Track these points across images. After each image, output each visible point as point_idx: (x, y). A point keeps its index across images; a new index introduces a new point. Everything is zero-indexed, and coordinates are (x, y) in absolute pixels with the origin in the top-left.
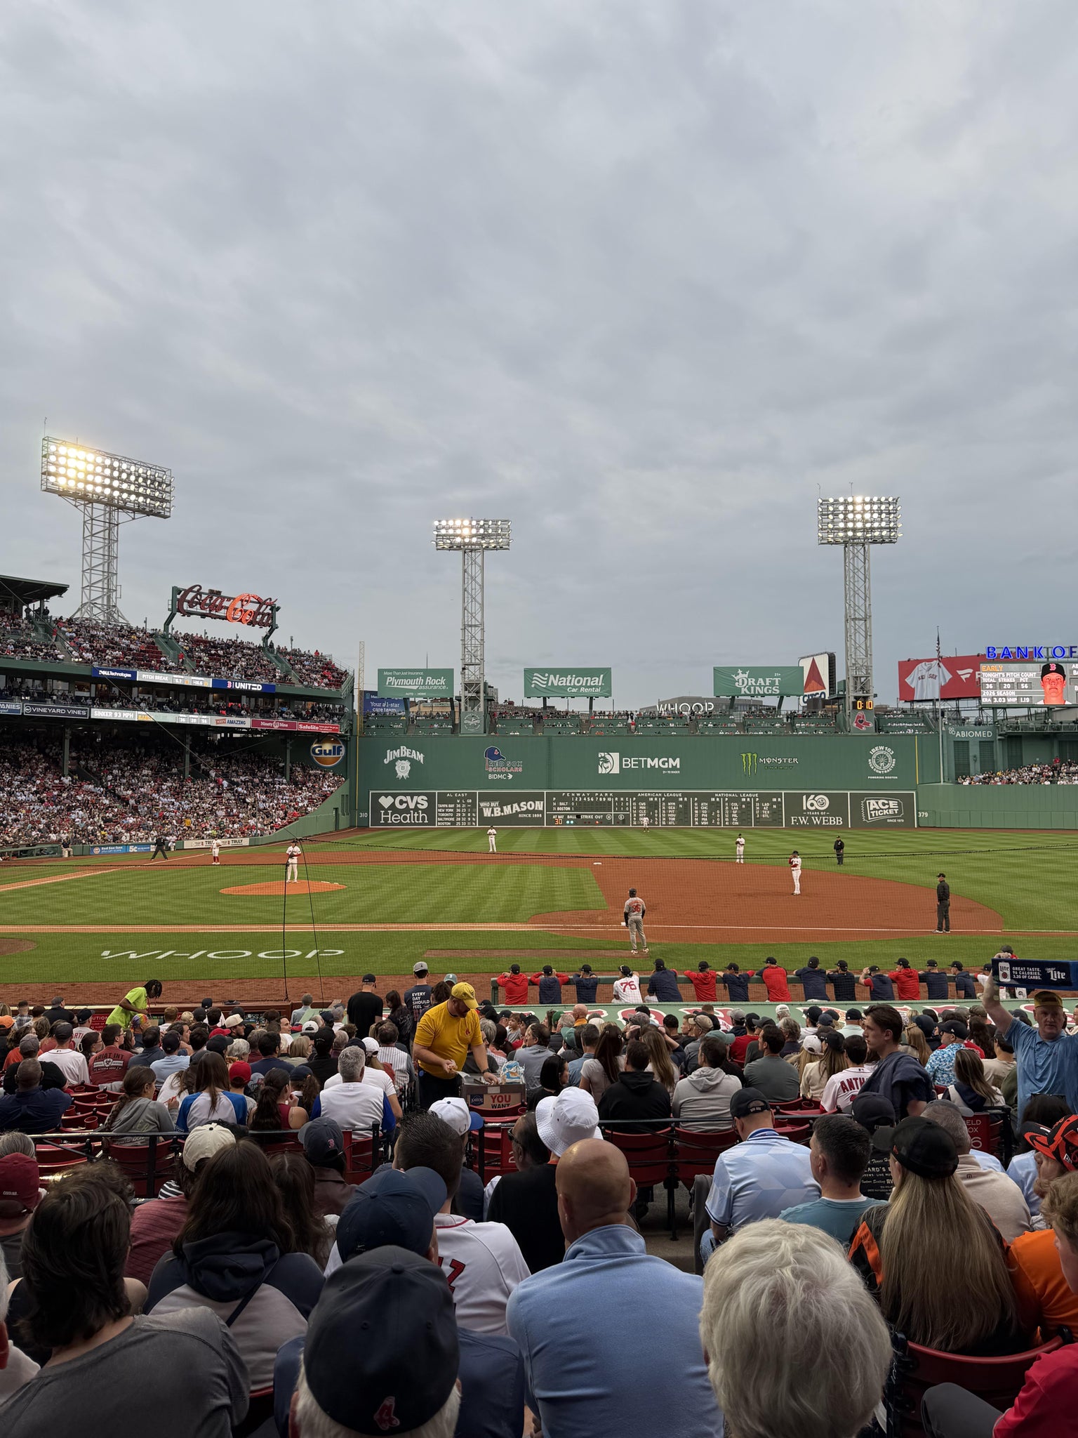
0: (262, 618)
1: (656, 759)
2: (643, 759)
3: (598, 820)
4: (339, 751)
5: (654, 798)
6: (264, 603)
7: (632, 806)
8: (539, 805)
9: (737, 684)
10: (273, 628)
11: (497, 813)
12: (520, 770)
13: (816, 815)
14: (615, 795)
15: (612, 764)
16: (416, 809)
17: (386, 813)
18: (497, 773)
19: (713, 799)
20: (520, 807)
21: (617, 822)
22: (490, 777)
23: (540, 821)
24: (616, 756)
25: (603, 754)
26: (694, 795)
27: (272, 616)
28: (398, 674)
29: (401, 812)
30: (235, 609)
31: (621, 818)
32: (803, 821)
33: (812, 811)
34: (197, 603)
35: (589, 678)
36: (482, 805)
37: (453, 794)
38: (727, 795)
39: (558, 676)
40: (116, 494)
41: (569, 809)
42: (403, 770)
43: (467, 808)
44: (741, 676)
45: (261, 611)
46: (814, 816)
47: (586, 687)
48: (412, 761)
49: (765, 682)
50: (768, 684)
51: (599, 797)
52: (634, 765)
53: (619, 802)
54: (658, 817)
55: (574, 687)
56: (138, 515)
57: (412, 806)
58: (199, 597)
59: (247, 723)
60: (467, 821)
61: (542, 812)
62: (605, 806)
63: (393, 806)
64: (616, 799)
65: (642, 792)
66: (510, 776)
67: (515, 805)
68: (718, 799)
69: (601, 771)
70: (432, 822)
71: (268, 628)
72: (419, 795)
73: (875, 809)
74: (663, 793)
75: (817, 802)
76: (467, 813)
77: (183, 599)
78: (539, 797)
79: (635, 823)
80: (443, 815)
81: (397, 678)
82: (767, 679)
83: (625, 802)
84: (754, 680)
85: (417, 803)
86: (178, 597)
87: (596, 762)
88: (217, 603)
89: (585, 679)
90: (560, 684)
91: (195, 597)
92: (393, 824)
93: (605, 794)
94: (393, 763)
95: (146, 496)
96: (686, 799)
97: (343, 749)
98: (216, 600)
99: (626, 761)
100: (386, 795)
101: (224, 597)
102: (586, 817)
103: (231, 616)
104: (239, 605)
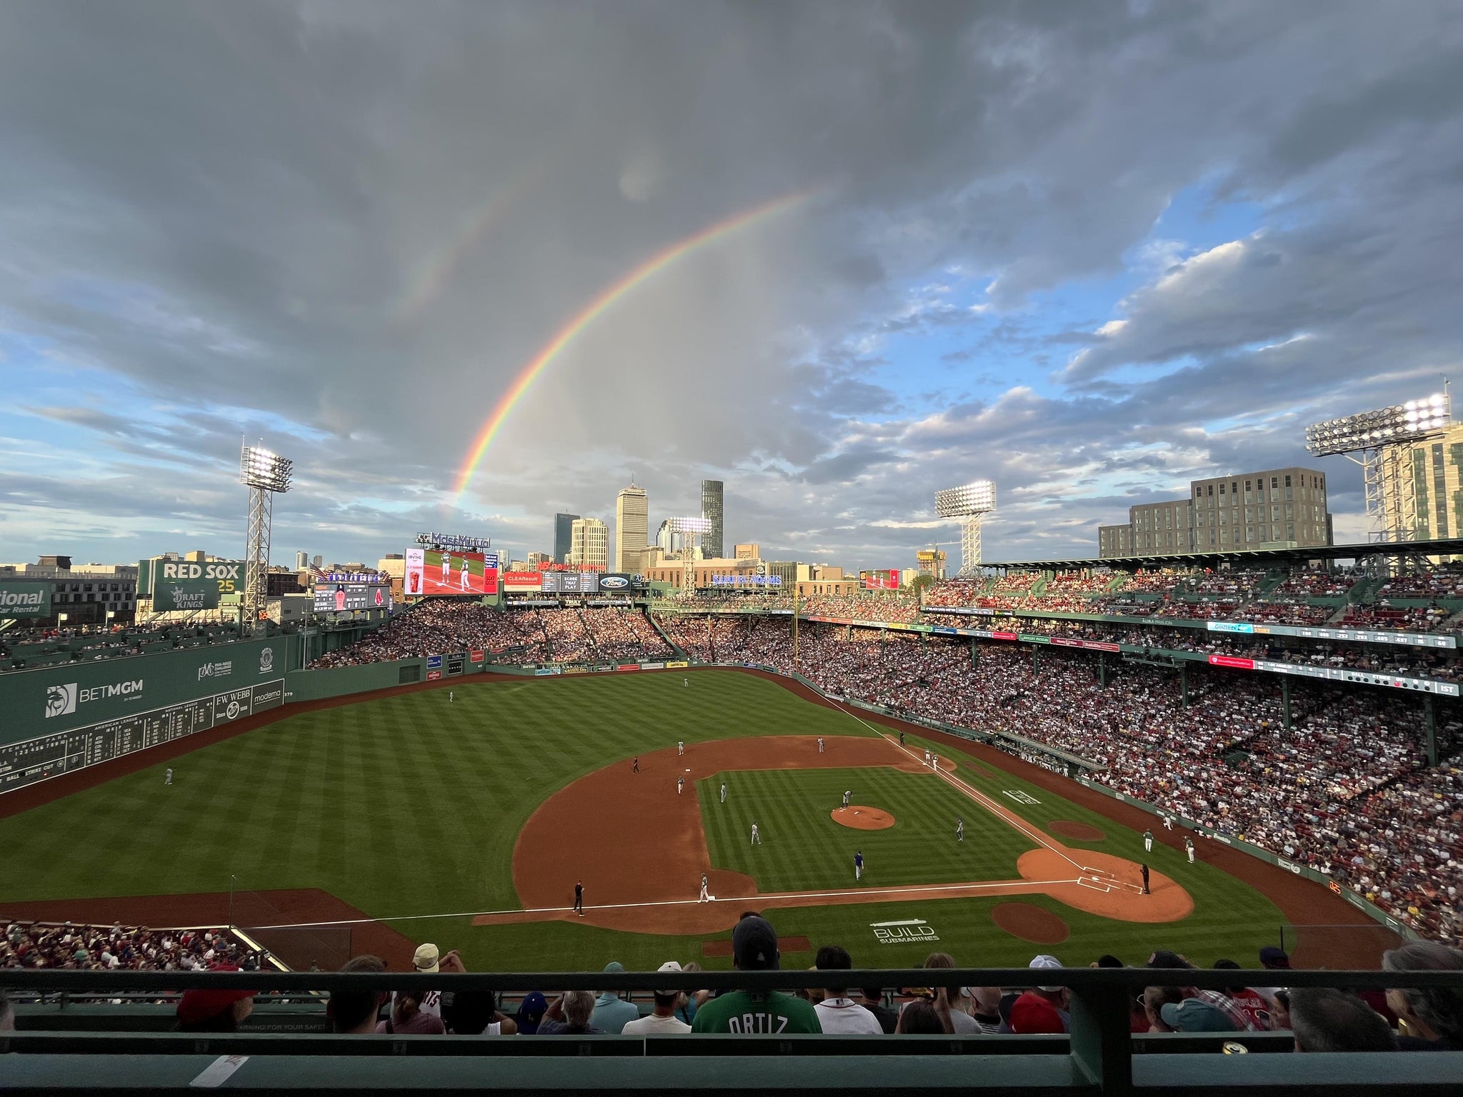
1: (118, 685)
2: (104, 688)
3: (47, 771)
5: (110, 728)
7: (88, 743)
14: (70, 735)
15: (66, 700)
19: (164, 716)
24: (72, 688)
25: (56, 690)
26: (146, 716)
31: (74, 760)
35: (26, 595)
38: (174, 709)
41: (10, 768)
44: (175, 592)
47: (21, 606)
51: (50, 742)
52: (93, 696)
53: (74, 742)
54: (113, 749)
55: (5, 606)
64: (71, 740)
65: (98, 725)
68: (167, 715)
69: (53, 712)
74: (120, 721)
79: (89, 762)
83: (80, 741)
87: (45, 702)
89: (21, 595)
93: (58, 738)
96: (140, 722)
99: (84, 693)
102: (33, 772)
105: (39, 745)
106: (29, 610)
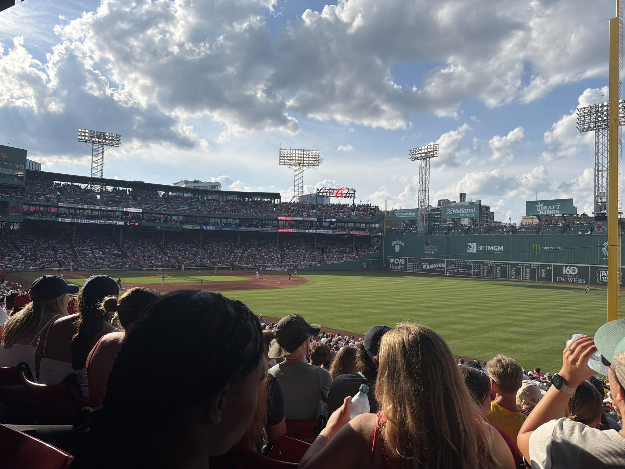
0: (349, 195)
1: (492, 247)
2: (486, 246)
3: (467, 273)
4: (379, 241)
5: (490, 264)
6: (350, 190)
7: (481, 268)
8: (443, 265)
9: (537, 209)
10: (354, 197)
11: (428, 268)
12: (437, 250)
13: (570, 277)
14: (474, 262)
15: (473, 248)
16: (401, 264)
17: (392, 265)
18: (429, 251)
19: (518, 266)
20: (436, 266)
21: (474, 275)
22: (426, 252)
23: (443, 272)
24: (475, 244)
25: (469, 244)
26: (509, 264)
27: (354, 194)
28: (400, 211)
29: (396, 265)
31: (476, 273)
32: (563, 279)
33: (568, 275)
35: (469, 210)
36: (423, 264)
37: (413, 259)
38: (524, 265)
39: (456, 209)
40: (299, 162)
41: (455, 267)
42: (397, 249)
43: (417, 265)
44: (540, 205)
45: (349, 193)
46: (569, 277)
47: (468, 213)
48: (400, 245)
49: (552, 208)
50: (553, 209)
51: (467, 263)
52: (483, 249)
53: (476, 265)
54: (492, 274)
55: (463, 213)
56: (309, 167)
57: (400, 263)
58: (325, 191)
59: (330, 232)
60: (417, 270)
61: (444, 268)
62: (470, 267)
63: (394, 262)
64: (474, 264)
65: (485, 262)
66: (433, 252)
67: (434, 265)
68: (520, 267)
69: (469, 251)
70: (406, 270)
71: (352, 198)
72: (402, 259)
73: (604, 276)
74: (494, 262)
75: (571, 270)
76: (417, 266)
77: (320, 192)
78: (443, 262)
79: (482, 275)
80: (409, 267)
81: (399, 213)
82: (553, 206)
83: (478, 266)
84: (546, 207)
85: (401, 262)
86: (318, 191)
87: (466, 247)
88: (332, 192)
89: (468, 210)
90: (457, 213)
92: (394, 269)
93: (470, 262)
94: (394, 246)
96: (505, 266)
97: (380, 240)
99: (479, 247)
100: (392, 258)
101: (334, 190)
102: (461, 271)
103: (337, 196)
104: (340, 192)
105: (464, 262)
106: (471, 215)
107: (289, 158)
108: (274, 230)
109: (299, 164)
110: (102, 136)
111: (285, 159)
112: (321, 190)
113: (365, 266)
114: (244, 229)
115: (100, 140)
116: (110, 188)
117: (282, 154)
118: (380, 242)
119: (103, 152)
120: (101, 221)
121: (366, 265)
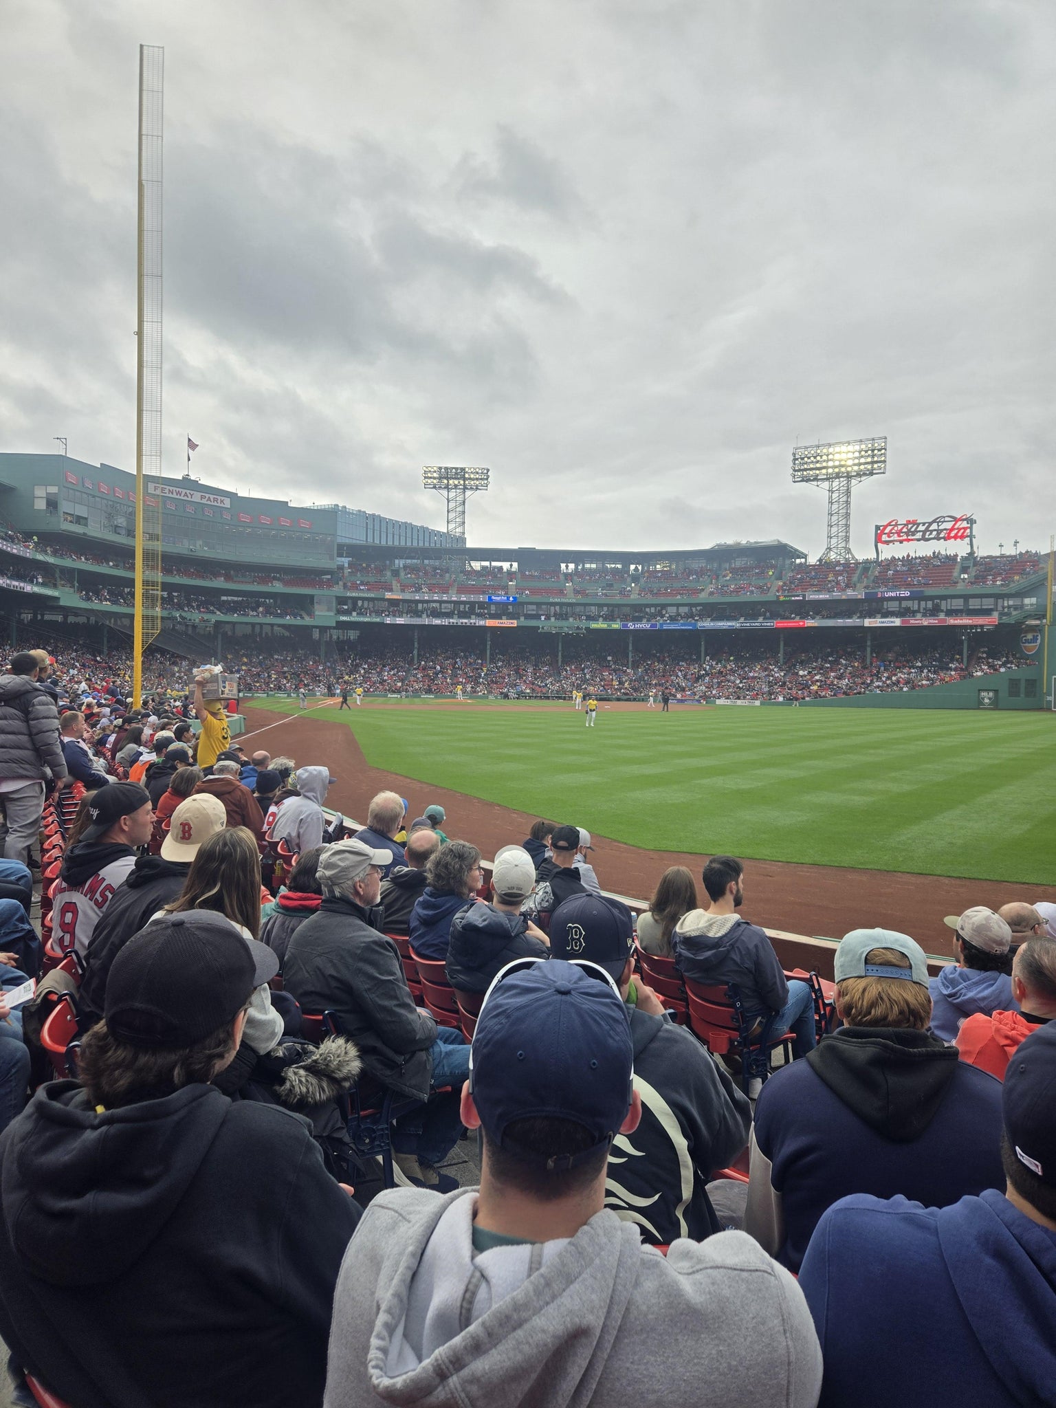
0: (958, 532)
4: (1037, 640)
6: (960, 519)
10: (971, 537)
27: (971, 528)
30: (932, 531)
34: (893, 533)
40: (837, 470)
45: (956, 527)
56: (863, 478)
58: (896, 528)
59: (897, 622)
71: (967, 540)
77: (883, 533)
86: (878, 531)
88: (913, 530)
91: (893, 529)
95: (860, 464)
97: (1039, 638)
98: (912, 527)
101: (920, 524)
103: (927, 537)
104: (934, 526)
107: (812, 466)
108: (769, 624)
109: (838, 476)
110: (460, 473)
111: (806, 470)
112: (885, 527)
113: (987, 701)
114: (708, 624)
115: (456, 482)
116: (476, 565)
117: (797, 459)
118: (1039, 641)
119: (464, 502)
120: (451, 620)
121: (990, 699)
